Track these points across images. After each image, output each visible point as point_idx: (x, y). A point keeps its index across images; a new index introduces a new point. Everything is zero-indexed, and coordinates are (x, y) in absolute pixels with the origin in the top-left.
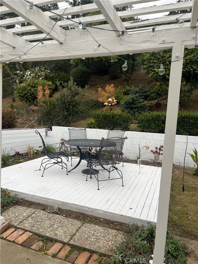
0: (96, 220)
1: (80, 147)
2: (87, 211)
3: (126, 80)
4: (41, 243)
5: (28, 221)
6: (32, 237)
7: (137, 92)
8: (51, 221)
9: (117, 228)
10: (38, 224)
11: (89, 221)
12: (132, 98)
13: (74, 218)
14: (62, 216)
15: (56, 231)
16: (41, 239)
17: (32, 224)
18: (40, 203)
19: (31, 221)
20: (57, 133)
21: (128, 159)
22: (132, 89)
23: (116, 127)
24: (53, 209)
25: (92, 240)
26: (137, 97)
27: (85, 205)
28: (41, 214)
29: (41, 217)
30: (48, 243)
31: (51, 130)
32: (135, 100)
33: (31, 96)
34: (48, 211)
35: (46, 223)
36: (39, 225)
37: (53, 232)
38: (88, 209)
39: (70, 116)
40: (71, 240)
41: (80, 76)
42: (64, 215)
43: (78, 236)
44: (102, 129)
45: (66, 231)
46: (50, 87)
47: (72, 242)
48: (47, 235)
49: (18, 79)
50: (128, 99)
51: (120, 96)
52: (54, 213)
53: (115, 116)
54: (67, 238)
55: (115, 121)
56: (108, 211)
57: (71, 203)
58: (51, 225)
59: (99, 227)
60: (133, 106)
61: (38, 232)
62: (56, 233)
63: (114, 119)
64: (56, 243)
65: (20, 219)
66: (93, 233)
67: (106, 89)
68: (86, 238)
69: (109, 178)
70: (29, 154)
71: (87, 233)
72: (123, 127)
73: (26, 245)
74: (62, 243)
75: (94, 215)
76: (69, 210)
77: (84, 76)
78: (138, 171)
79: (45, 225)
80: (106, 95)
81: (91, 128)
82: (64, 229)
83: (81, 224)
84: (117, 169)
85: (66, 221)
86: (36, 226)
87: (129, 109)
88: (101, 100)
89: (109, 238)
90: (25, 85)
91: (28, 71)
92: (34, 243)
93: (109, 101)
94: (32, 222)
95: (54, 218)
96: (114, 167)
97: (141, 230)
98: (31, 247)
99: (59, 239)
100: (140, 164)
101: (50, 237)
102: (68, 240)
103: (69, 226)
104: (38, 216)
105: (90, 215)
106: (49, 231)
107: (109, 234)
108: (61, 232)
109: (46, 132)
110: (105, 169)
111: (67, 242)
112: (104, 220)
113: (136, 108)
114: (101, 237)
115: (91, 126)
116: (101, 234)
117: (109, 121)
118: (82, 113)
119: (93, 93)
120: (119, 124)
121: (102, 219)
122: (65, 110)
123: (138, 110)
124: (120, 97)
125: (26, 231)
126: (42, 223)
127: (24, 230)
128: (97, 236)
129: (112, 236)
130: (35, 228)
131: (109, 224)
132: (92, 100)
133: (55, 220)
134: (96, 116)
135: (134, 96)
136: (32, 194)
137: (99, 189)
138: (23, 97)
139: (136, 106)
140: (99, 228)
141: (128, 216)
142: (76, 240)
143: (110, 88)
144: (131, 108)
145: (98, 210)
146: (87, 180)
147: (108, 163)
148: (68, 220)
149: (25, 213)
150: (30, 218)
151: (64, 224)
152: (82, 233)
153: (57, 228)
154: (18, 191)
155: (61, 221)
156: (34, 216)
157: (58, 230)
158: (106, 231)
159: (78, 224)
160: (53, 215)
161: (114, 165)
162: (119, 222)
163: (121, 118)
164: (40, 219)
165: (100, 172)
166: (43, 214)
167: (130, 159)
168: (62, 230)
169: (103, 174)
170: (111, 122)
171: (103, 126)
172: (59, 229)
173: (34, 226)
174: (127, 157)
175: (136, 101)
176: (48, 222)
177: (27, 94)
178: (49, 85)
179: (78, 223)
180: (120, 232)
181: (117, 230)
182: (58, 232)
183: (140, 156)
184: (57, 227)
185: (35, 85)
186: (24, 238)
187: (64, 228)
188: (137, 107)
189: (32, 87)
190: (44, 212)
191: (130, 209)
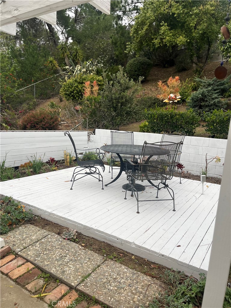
0: (124, 257)
1: (121, 155)
2: (115, 242)
3: (197, 70)
4: (41, 282)
5: (34, 248)
6: (32, 271)
7: (209, 85)
8: (63, 250)
9: (153, 273)
10: (45, 252)
11: (115, 257)
12: (203, 93)
13: (95, 250)
14: (80, 245)
15: (65, 267)
16: (43, 275)
17: (38, 252)
18: (59, 224)
19: (37, 248)
20: (101, 137)
21: (190, 174)
22: (202, 80)
23: (175, 131)
24: (70, 235)
25: (112, 288)
26: (209, 91)
27: (113, 234)
28: (54, 239)
29: (53, 244)
30: (51, 283)
31: (95, 134)
32: (205, 96)
33: (77, 94)
34: (63, 236)
35: (56, 253)
36: (46, 254)
37: (60, 268)
38: (116, 240)
39: (118, 117)
40: (82, 284)
41: (138, 69)
42: (83, 245)
43: (92, 279)
44: (157, 133)
45: (78, 269)
46: (100, 83)
47: (81, 288)
48: (52, 271)
49: (67, 75)
50: (196, 94)
51: (187, 92)
52: (71, 240)
53: (175, 116)
54: (76, 280)
55: (174, 123)
56: (143, 246)
57: (96, 228)
58: (62, 256)
59: (127, 269)
60: (203, 104)
61: (40, 264)
62: (65, 269)
63: (173, 120)
64: (61, 285)
65: (25, 244)
66: (115, 277)
67: (168, 83)
68: (103, 284)
69: (157, 197)
70: (65, 161)
71: (107, 276)
72: (186, 130)
73: (21, 282)
74: (69, 287)
75: (124, 249)
76: (92, 238)
77: (142, 69)
78: (201, 192)
79: (54, 256)
80: (168, 90)
81: (144, 132)
82: (77, 265)
83: (102, 261)
84: (168, 187)
85: (82, 253)
86: (42, 256)
87: (196, 108)
88: (161, 97)
89: (137, 288)
90: (71, 81)
91: (79, 65)
92: (33, 279)
93: (170, 98)
94: (39, 250)
95: (68, 247)
96: (164, 184)
97: (188, 284)
98: (26, 286)
99: (65, 280)
100: (203, 181)
101: (54, 275)
102: (77, 284)
103: (85, 262)
104: (49, 242)
105: (119, 249)
106: (56, 266)
107: (138, 282)
108: (71, 269)
109: (88, 136)
110: (153, 185)
111: (75, 286)
112: (136, 258)
113: (207, 106)
114: (125, 285)
115: (144, 129)
116: (126, 281)
117: (167, 122)
118: (136, 114)
119: (153, 90)
120: (180, 126)
121: (133, 257)
122: (112, 109)
123: (210, 110)
124: (187, 94)
125: (28, 261)
126: (51, 253)
127: (25, 259)
128: (120, 282)
129: (143, 286)
130: (39, 259)
131: (143, 265)
132: (150, 98)
133: (68, 251)
134: (150, 116)
135: (205, 90)
136: (49, 211)
137: (138, 212)
138: (69, 95)
139: (207, 103)
140: (125, 270)
141: (173, 257)
142: (89, 284)
143: (174, 81)
144: (201, 107)
145: (130, 243)
146: (125, 199)
147: (156, 178)
148: (85, 253)
149: (35, 235)
150: (38, 243)
151: (79, 258)
152: (99, 274)
153: (68, 262)
154: (35, 206)
155: (76, 252)
156: (44, 241)
157: (68, 266)
158: (135, 276)
159: (97, 260)
160: (69, 242)
161: (164, 181)
162: (157, 264)
163: (183, 118)
164: (51, 246)
165: (147, 188)
166: (56, 239)
167: (192, 174)
168: (73, 266)
169: (150, 192)
170: (169, 124)
171: (158, 130)
172: (70, 264)
173: (40, 256)
174: (189, 171)
175: (208, 97)
176: (59, 252)
177: (73, 92)
178: (98, 81)
179: (98, 258)
180: (156, 281)
181: (153, 277)
182: (67, 268)
183: (206, 171)
184: (68, 260)
185: (82, 81)
186: (22, 270)
187: (77, 263)
188: (209, 105)
189: (79, 83)
190: (59, 237)
191: (178, 246)
